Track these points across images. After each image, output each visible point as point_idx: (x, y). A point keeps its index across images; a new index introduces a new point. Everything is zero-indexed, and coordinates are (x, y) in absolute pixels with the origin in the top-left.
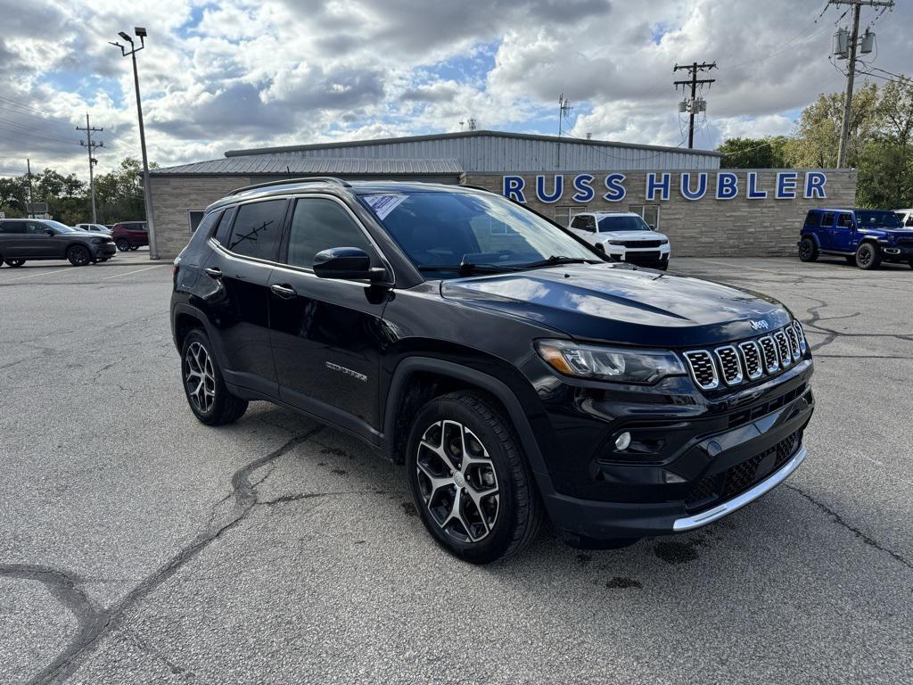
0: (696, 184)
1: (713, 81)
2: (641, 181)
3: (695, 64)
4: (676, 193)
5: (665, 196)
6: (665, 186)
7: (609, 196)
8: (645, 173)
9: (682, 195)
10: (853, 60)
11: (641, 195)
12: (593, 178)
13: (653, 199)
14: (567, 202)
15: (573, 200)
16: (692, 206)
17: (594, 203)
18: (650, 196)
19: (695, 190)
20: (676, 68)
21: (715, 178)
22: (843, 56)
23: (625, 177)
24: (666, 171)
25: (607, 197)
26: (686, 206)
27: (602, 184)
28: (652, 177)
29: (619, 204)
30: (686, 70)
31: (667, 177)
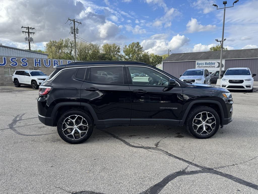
0: (48, 63)
1: (35, 33)
2: (32, 61)
3: (28, 27)
4: (42, 65)
5: (40, 66)
6: (39, 63)
7: (23, 65)
8: (33, 59)
9: (44, 66)
10: (75, 35)
11: (33, 65)
12: (17, 59)
13: (37, 66)
14: (8, 66)
15: (11, 66)
16: (47, 69)
17: (18, 67)
18: (36, 65)
19: (48, 65)
20: (22, 27)
21: (52, 61)
22: (72, 33)
23: (27, 59)
24: (39, 58)
25: (22, 65)
26: (46, 69)
27: (20, 61)
28: (35, 60)
29: (26, 68)
30: (26, 29)
31: (40, 60)
